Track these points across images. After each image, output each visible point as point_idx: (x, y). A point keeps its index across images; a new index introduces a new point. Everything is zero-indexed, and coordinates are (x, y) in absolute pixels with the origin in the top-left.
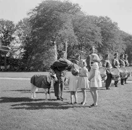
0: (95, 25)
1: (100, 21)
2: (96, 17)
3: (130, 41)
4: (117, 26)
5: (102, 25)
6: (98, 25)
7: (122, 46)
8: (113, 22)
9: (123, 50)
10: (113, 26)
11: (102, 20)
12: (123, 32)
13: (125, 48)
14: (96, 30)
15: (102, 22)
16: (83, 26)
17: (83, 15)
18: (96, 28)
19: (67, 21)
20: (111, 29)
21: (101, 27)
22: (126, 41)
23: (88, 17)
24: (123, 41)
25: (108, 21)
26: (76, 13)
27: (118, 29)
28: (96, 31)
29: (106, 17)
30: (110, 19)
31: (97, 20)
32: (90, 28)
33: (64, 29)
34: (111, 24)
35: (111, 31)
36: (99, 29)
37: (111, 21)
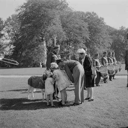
0: (82, 20)
1: (87, 17)
2: (83, 13)
3: (116, 35)
4: (103, 21)
5: (89, 21)
6: (85, 20)
7: (109, 41)
8: (99, 17)
9: (109, 44)
10: (100, 21)
11: (89, 16)
12: (110, 27)
13: (111, 42)
14: (83, 25)
15: (89, 18)
16: (71, 22)
17: (70, 10)
18: (83, 23)
19: (55, 17)
20: (98, 24)
21: (88, 22)
22: (112, 35)
23: (75, 13)
24: (109, 35)
25: (95, 16)
26: (63, 9)
27: (105, 24)
28: (84, 27)
29: (93, 13)
30: (96, 14)
31: (84, 16)
32: (78, 24)
33: (53, 25)
34: (98, 20)
35: (98, 26)
36: (86, 25)
37: (98, 16)
